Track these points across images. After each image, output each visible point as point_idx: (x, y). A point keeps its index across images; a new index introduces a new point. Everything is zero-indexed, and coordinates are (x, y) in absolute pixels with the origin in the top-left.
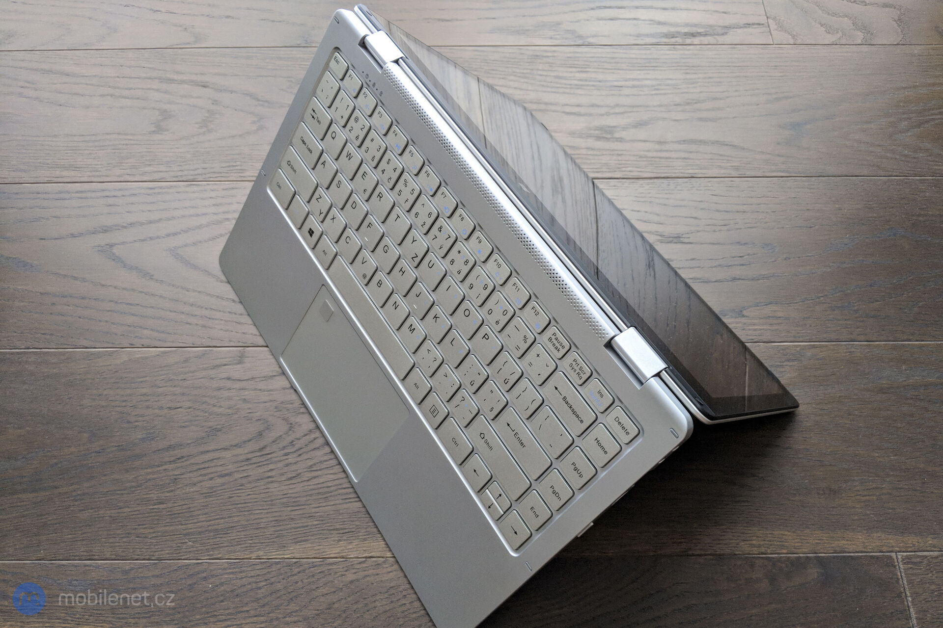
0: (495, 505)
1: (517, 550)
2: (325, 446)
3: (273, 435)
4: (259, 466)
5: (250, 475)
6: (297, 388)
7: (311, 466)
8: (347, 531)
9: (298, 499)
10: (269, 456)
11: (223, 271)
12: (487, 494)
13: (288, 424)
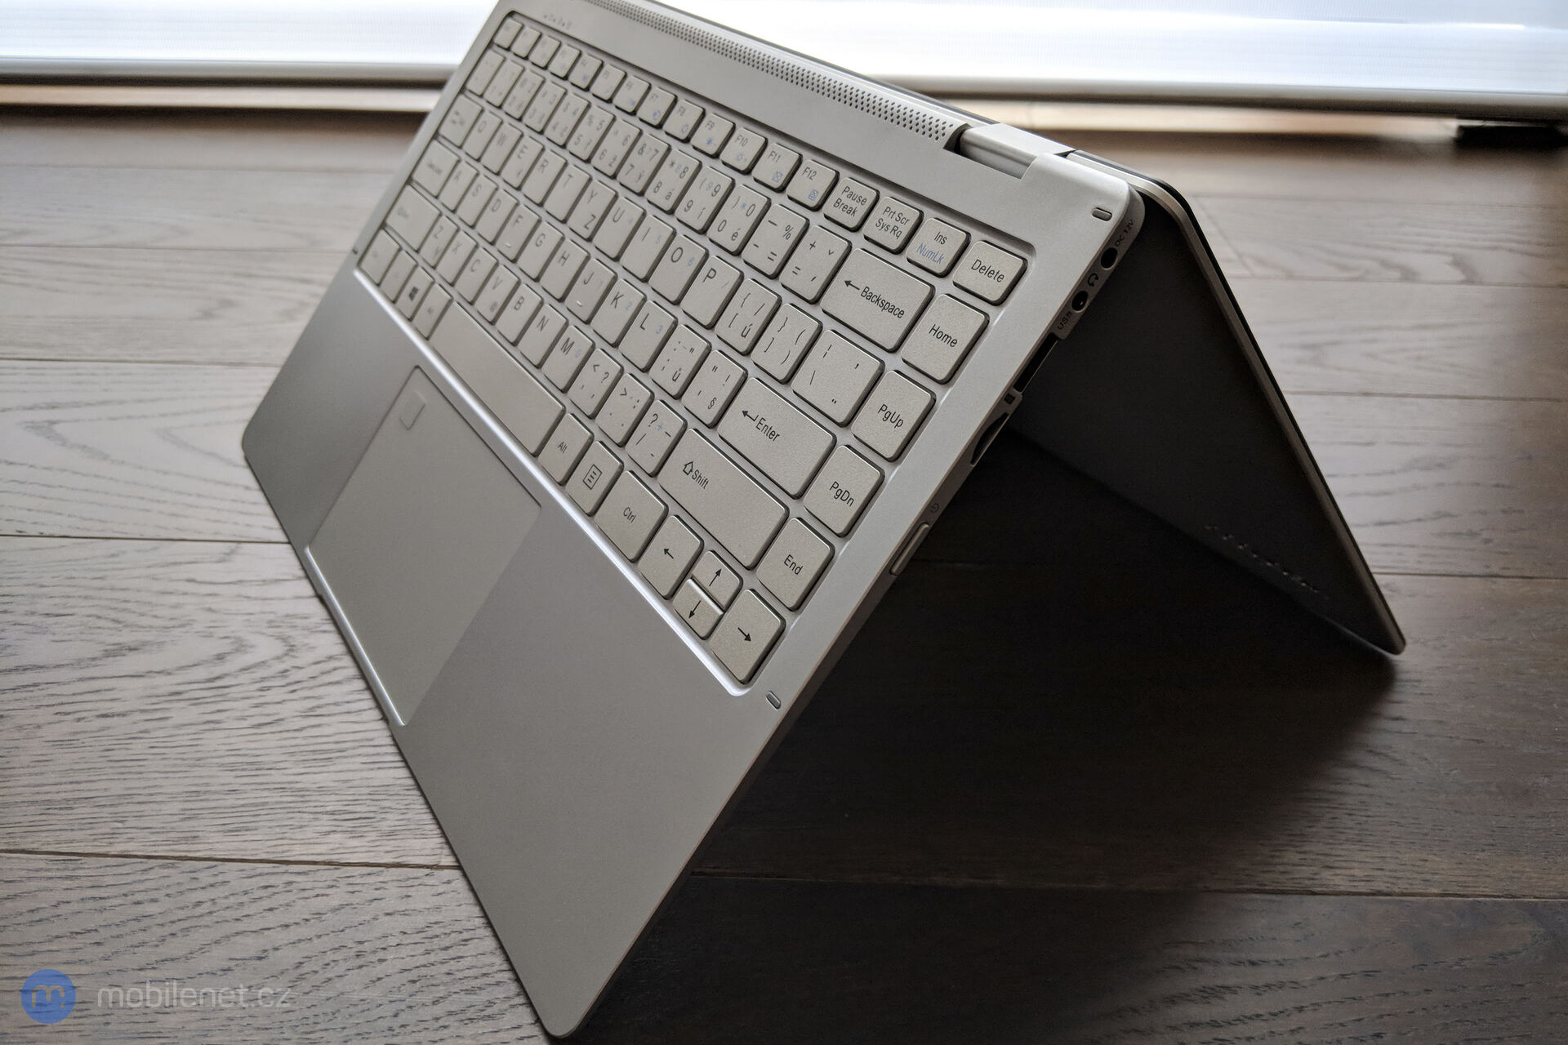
0: (706, 603)
1: (746, 682)
2: (356, 681)
3: (247, 659)
4: (195, 704)
5: (171, 717)
6: (326, 594)
7: (312, 709)
8: (357, 816)
9: (259, 759)
10: (226, 691)
11: (246, 459)
12: (689, 585)
13: (286, 646)
